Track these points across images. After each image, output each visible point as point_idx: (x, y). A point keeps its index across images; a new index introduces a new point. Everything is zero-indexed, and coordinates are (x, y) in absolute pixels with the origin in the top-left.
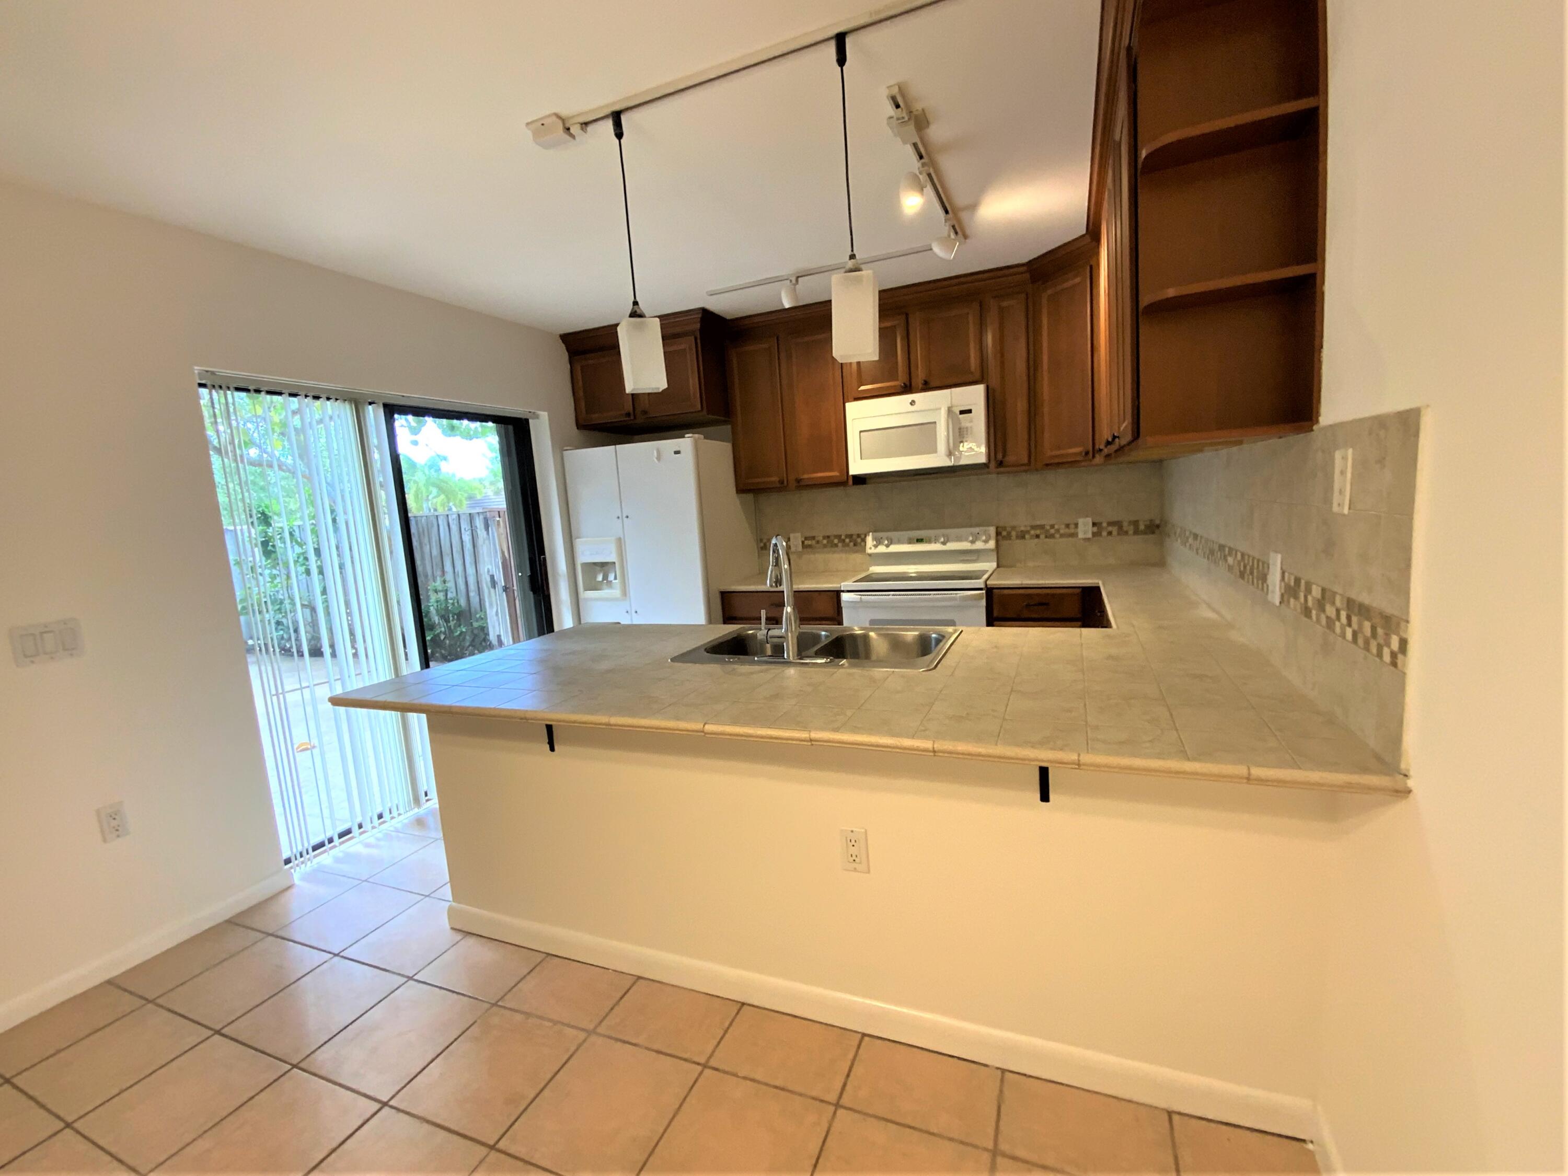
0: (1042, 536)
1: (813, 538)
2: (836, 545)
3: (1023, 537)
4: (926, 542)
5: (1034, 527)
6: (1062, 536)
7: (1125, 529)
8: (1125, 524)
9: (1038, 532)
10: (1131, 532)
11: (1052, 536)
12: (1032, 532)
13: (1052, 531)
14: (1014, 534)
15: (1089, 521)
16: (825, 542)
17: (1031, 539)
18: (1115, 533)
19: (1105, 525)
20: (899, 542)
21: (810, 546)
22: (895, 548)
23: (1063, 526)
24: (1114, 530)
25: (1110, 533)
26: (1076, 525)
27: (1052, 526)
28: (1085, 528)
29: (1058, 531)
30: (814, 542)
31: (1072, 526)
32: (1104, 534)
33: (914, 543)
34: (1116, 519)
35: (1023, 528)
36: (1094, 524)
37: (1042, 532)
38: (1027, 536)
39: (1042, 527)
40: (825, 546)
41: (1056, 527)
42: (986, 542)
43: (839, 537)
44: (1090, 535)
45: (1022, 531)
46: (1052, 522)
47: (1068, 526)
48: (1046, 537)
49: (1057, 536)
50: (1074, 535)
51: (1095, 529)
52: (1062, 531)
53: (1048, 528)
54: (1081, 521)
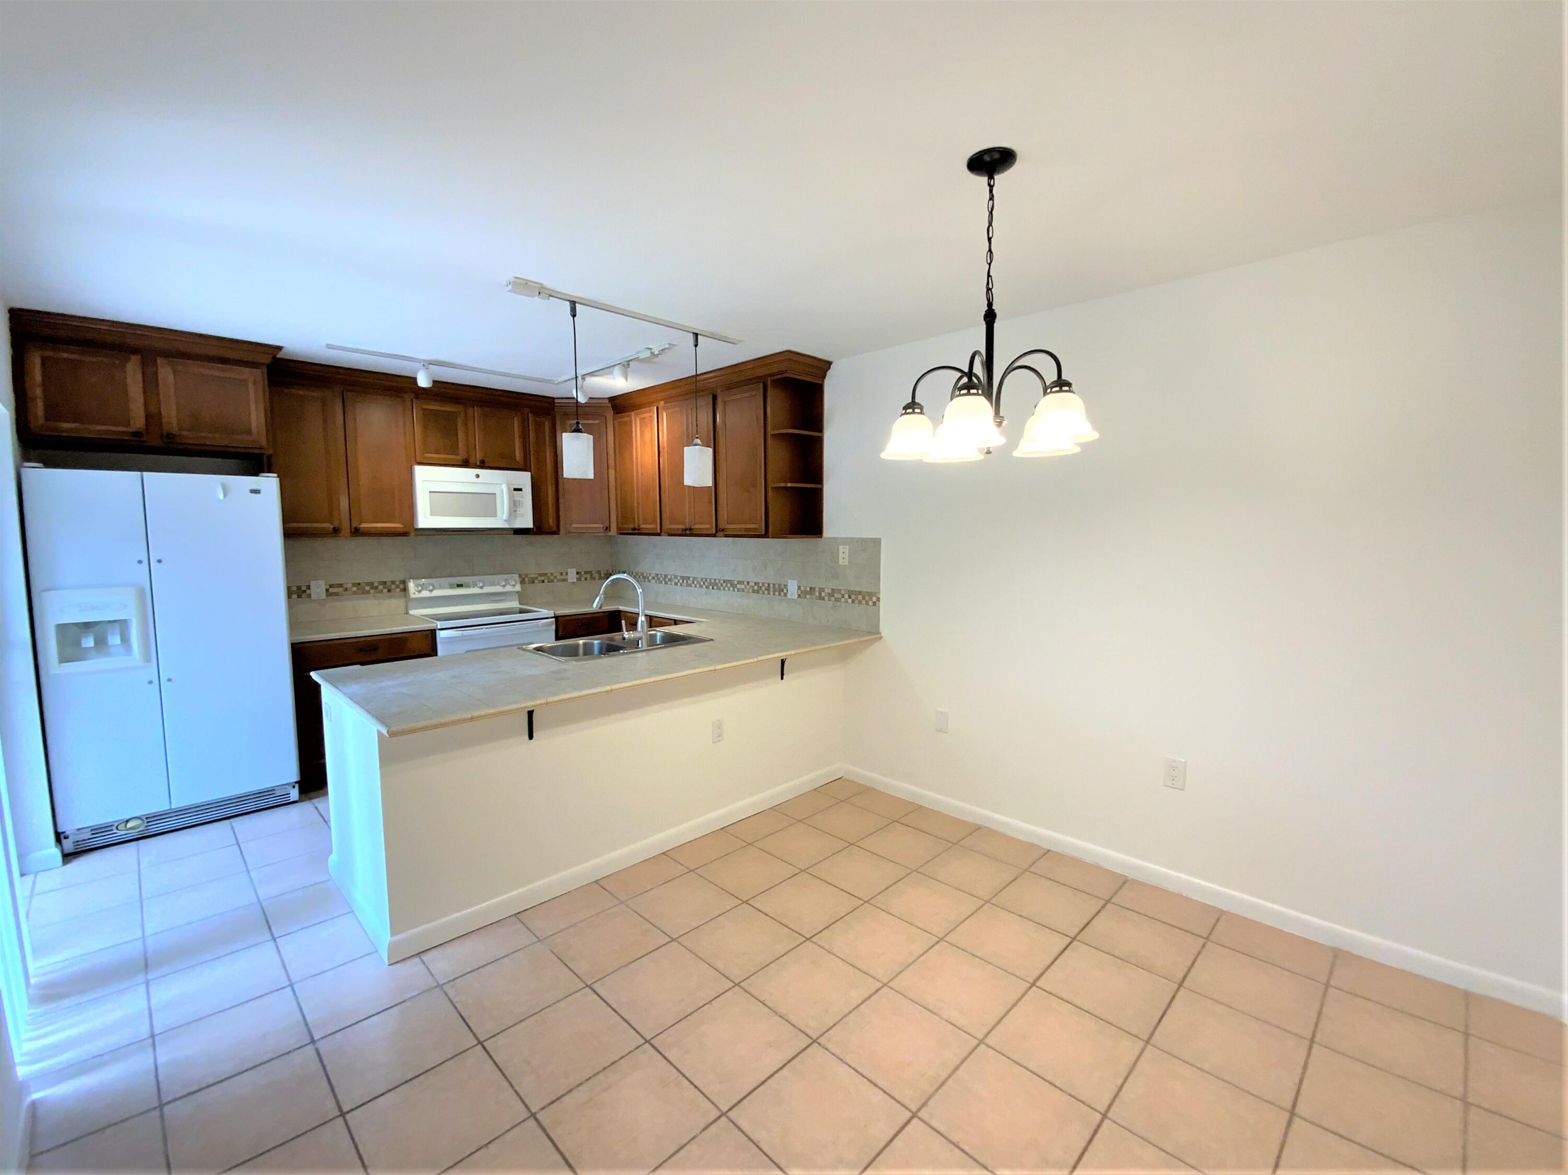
0: (546, 581)
1: (341, 586)
2: (368, 592)
3: (533, 582)
4: (466, 587)
5: (540, 575)
6: (559, 581)
7: (594, 576)
8: (594, 573)
9: (543, 578)
10: (597, 578)
11: (552, 581)
12: (540, 578)
13: (552, 578)
14: (526, 579)
15: (574, 571)
16: (355, 589)
17: (539, 583)
18: (588, 578)
19: (583, 573)
20: (441, 587)
21: (336, 594)
22: (437, 593)
23: (559, 574)
24: (588, 576)
25: (586, 579)
26: (567, 574)
27: (552, 574)
28: (572, 576)
29: (556, 577)
30: (341, 590)
31: (564, 574)
32: (583, 579)
33: (455, 588)
34: (589, 570)
35: (533, 576)
36: (577, 573)
37: (546, 578)
38: (536, 581)
39: (546, 574)
40: (355, 593)
41: (555, 575)
42: (514, 586)
43: (371, 584)
44: (575, 580)
45: (532, 578)
46: (551, 572)
47: (562, 574)
48: (549, 582)
49: (555, 581)
50: (565, 580)
51: (578, 576)
52: (558, 578)
53: (549, 575)
54: (569, 570)
